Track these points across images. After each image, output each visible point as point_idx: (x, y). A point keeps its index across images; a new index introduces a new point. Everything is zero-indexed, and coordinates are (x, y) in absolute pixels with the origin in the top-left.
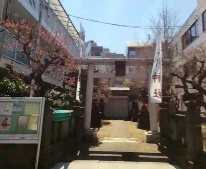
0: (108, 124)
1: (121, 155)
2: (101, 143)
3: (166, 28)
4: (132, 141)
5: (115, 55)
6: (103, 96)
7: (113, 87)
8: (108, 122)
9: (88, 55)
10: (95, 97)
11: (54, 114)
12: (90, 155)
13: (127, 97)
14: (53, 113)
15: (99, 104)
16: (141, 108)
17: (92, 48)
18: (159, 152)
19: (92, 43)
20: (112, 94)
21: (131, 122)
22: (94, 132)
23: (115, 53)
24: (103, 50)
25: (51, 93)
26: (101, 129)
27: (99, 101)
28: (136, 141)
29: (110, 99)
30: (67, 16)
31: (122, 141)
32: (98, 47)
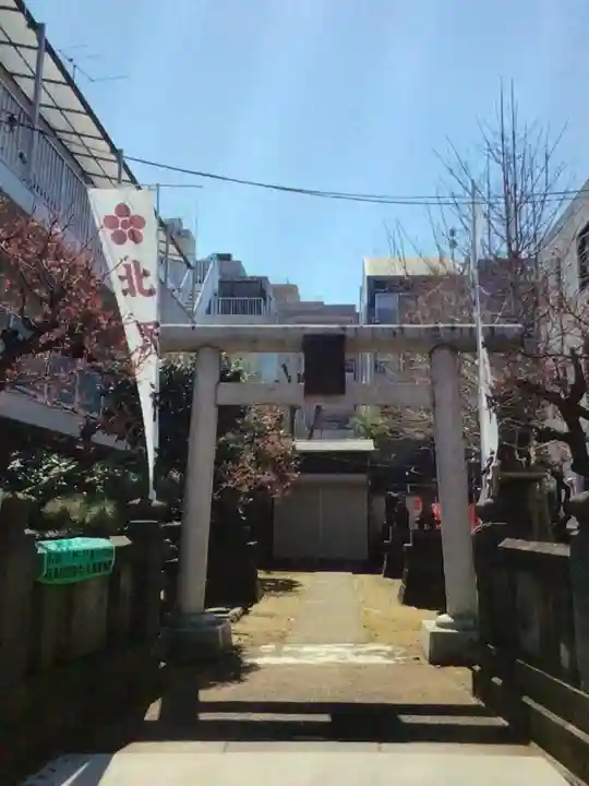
0: (288, 586)
1: (325, 718)
2: (253, 667)
3: (514, 201)
4: (373, 657)
5: (318, 310)
6: (268, 477)
7: (310, 437)
8: (288, 581)
9: (209, 311)
10: (230, 482)
11: (42, 555)
12: (204, 716)
13: (362, 478)
14: (40, 551)
15: (246, 507)
16: (417, 522)
17: (221, 282)
18: (474, 701)
19: (225, 262)
20: (303, 469)
21: (380, 577)
22: (220, 621)
23: (322, 303)
24: (270, 293)
25: (45, 467)
26: (255, 608)
27: (248, 495)
28: (391, 655)
29: (296, 486)
30: (113, 157)
31: (332, 658)
32: (252, 277)
